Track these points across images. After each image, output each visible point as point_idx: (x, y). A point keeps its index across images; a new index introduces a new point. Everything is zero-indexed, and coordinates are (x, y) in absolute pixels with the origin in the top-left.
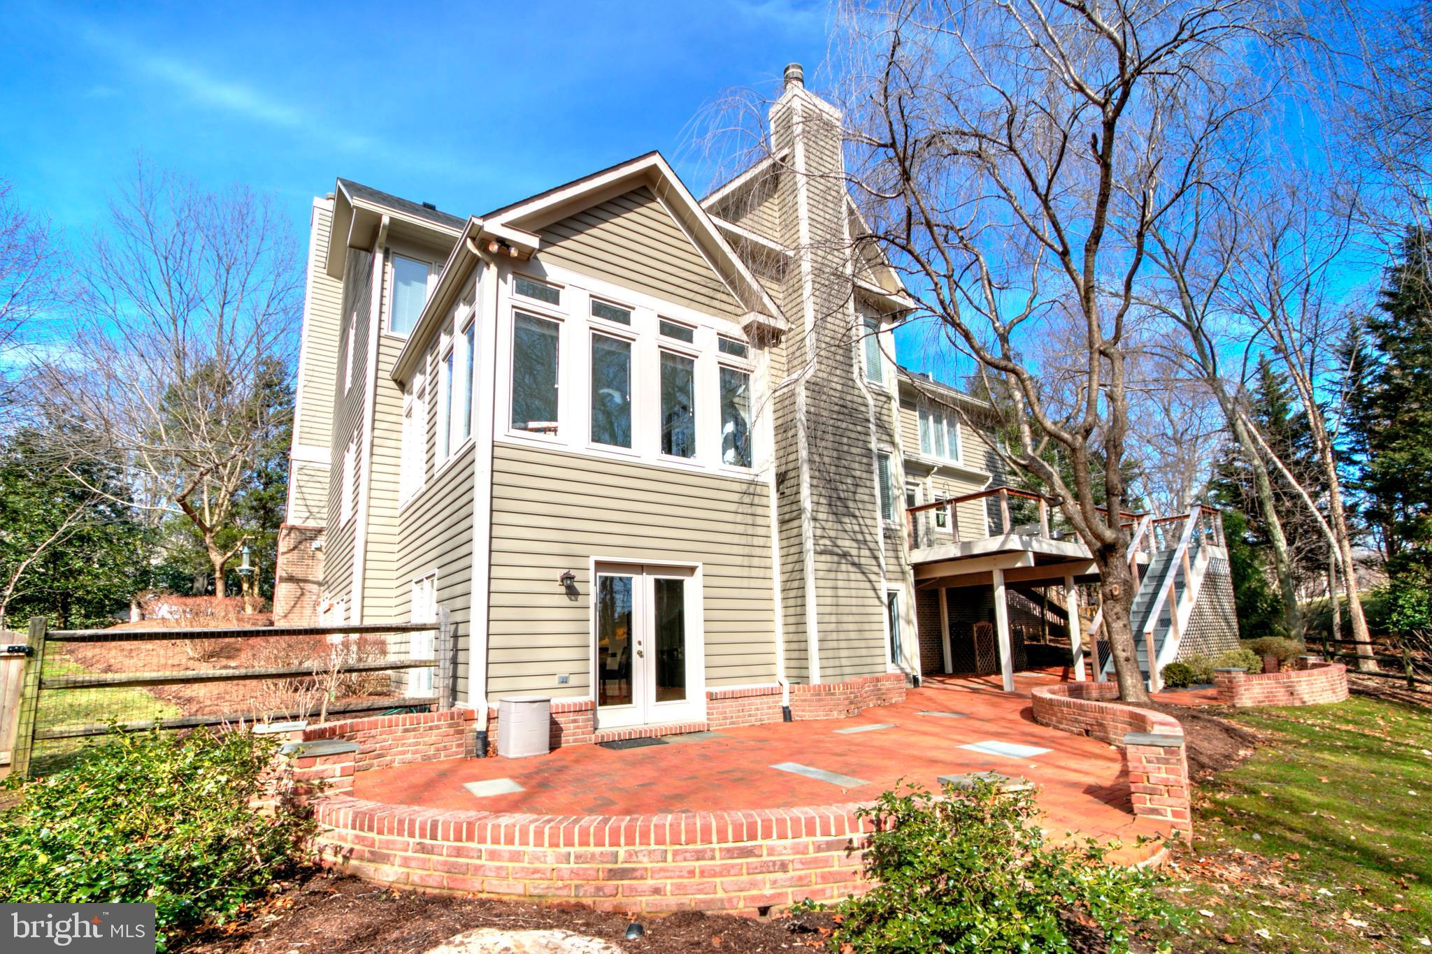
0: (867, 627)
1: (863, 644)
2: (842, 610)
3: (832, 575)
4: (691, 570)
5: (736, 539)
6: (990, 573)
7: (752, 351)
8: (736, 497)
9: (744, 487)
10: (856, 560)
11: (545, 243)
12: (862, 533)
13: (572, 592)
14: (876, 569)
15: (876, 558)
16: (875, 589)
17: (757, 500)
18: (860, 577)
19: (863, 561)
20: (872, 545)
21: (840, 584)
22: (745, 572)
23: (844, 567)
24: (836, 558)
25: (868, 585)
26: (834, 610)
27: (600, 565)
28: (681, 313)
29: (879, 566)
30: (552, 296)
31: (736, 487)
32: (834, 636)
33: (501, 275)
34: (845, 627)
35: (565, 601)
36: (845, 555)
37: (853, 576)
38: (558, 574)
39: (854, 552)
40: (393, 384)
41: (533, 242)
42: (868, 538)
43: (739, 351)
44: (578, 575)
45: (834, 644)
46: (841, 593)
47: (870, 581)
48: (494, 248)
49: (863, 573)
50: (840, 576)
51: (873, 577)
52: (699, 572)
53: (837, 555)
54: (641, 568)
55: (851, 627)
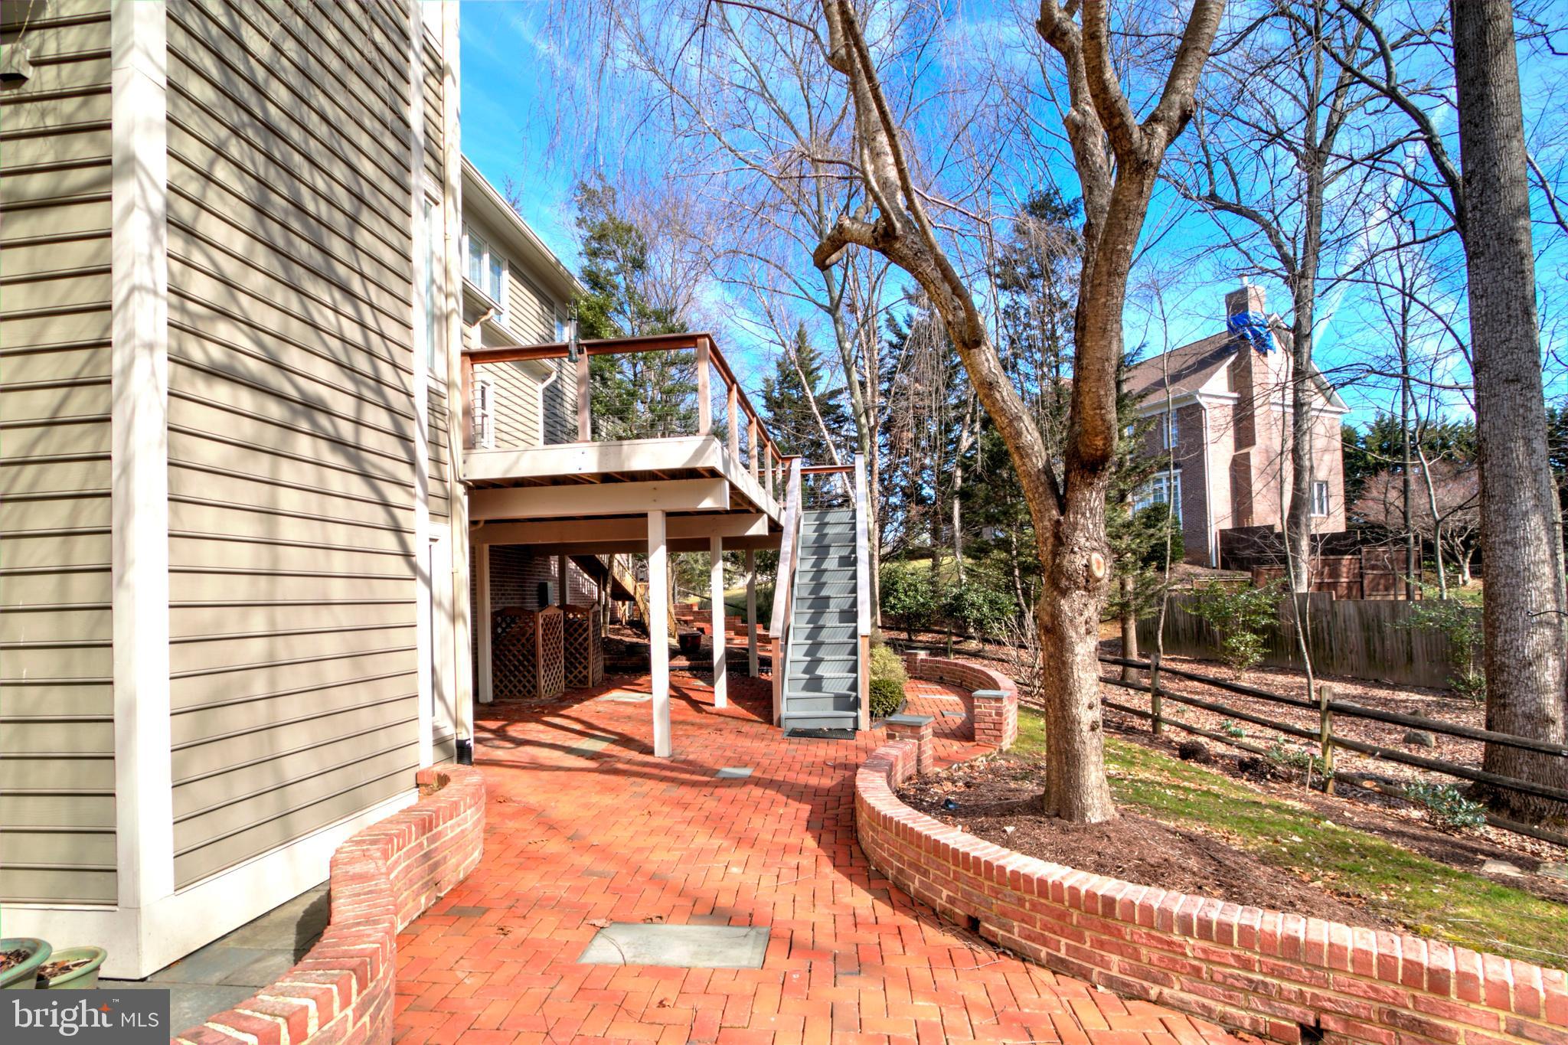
0: (376, 641)
1: (363, 695)
2: (288, 589)
3: (261, 466)
10: (347, 431)
12: (370, 354)
14: (404, 472)
15: (404, 439)
16: (398, 530)
18: (357, 486)
19: (369, 439)
20: (398, 401)
21: (289, 500)
23: (304, 446)
24: (274, 410)
25: (379, 516)
26: (260, 588)
29: (413, 464)
32: (259, 684)
34: (302, 647)
36: (311, 406)
37: (336, 482)
39: (343, 405)
42: (387, 373)
45: (260, 713)
46: (289, 530)
47: (386, 505)
49: (366, 476)
50: (288, 472)
51: (395, 495)
53: (280, 397)
55: (330, 645)
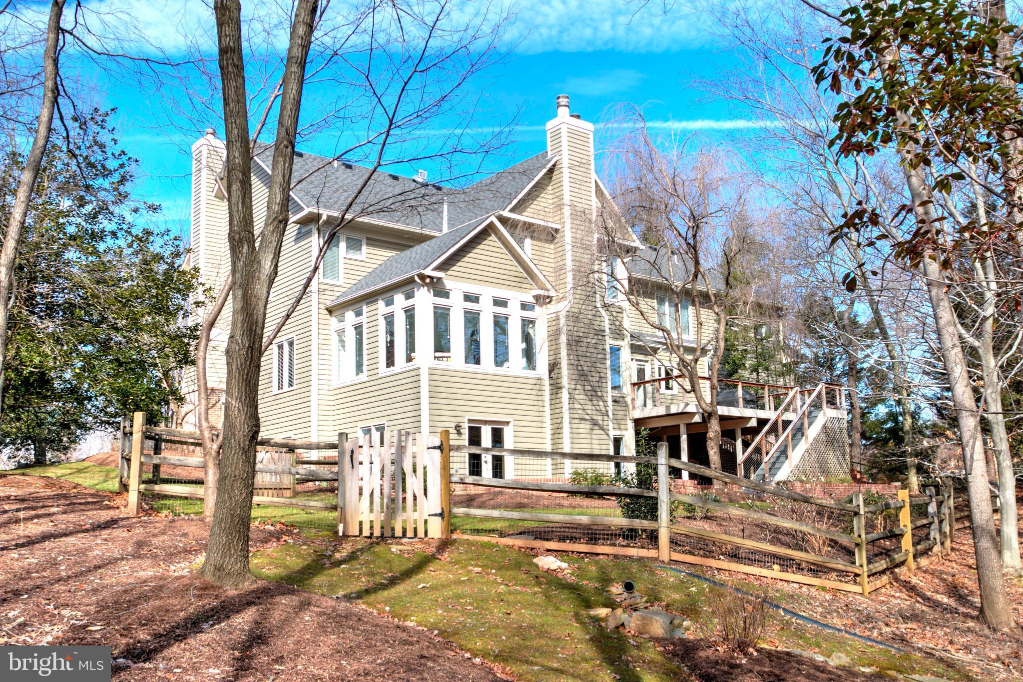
4: (508, 423)
5: (530, 408)
6: (679, 426)
7: (537, 308)
8: (532, 387)
11: (445, 273)
13: (459, 432)
17: (541, 388)
22: (534, 424)
25: (602, 432)
27: (470, 421)
28: (502, 293)
30: (447, 295)
31: (533, 381)
33: (429, 291)
35: (456, 437)
38: (453, 425)
40: (326, 312)
41: (441, 274)
43: (530, 308)
44: (461, 425)
47: (604, 430)
48: (428, 280)
52: (511, 425)
54: (486, 422)
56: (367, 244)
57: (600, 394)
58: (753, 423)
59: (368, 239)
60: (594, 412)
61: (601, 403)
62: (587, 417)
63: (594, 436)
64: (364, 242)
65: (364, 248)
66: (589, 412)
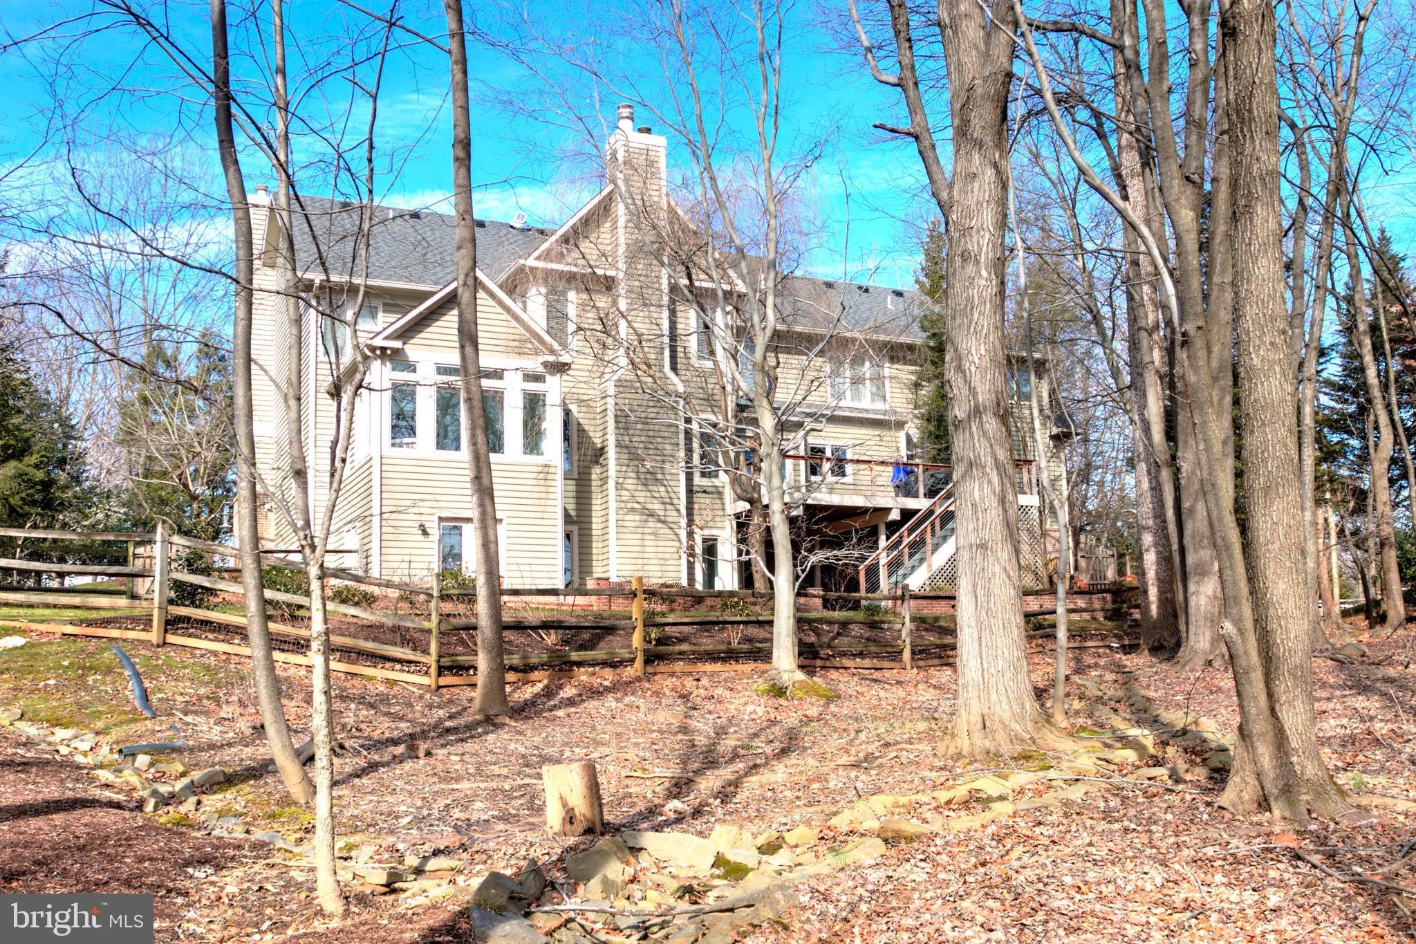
4: (500, 521)
5: (533, 502)
7: (548, 378)
8: (533, 476)
9: (540, 469)
11: (404, 343)
13: (425, 533)
17: (550, 477)
22: (539, 521)
24: (643, 518)
27: (442, 519)
30: (412, 368)
31: (535, 469)
33: (383, 363)
35: (422, 538)
38: (417, 525)
40: (327, 396)
41: (397, 344)
43: (538, 378)
44: (427, 525)
46: (648, 543)
48: (378, 352)
52: (506, 524)
53: (644, 515)
54: (468, 520)
56: (384, 311)
57: (659, 476)
58: (895, 516)
59: (385, 305)
60: (649, 500)
61: (662, 489)
62: (637, 506)
63: (646, 531)
64: (381, 308)
65: (381, 315)
66: (641, 500)
